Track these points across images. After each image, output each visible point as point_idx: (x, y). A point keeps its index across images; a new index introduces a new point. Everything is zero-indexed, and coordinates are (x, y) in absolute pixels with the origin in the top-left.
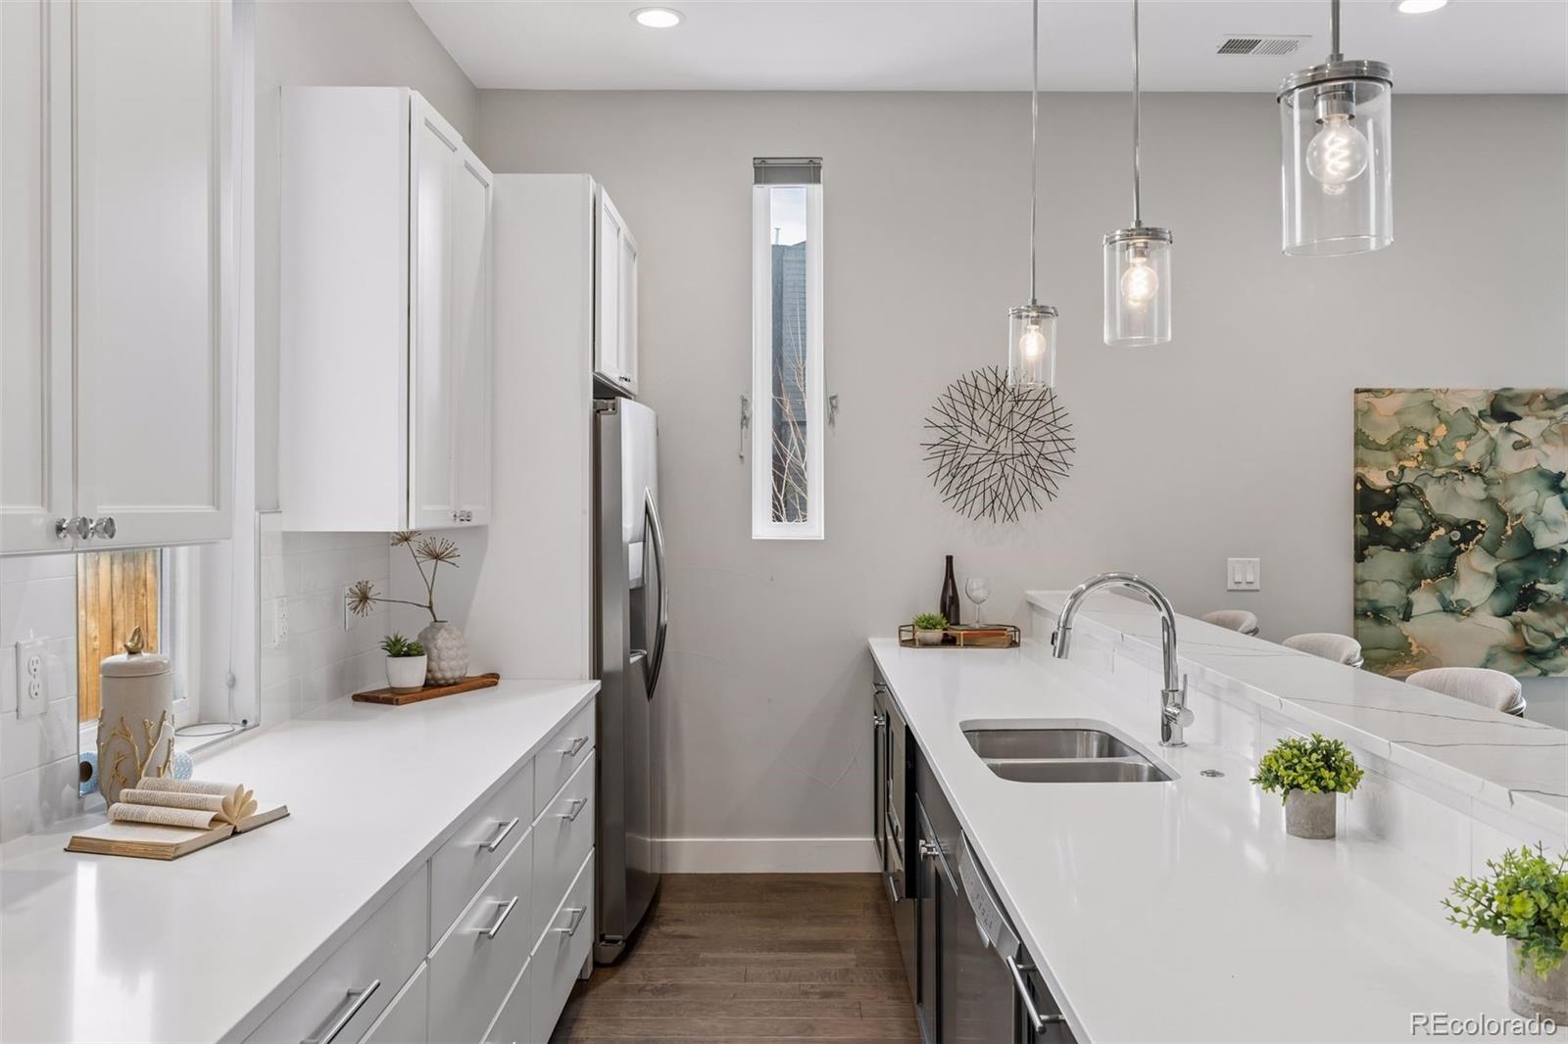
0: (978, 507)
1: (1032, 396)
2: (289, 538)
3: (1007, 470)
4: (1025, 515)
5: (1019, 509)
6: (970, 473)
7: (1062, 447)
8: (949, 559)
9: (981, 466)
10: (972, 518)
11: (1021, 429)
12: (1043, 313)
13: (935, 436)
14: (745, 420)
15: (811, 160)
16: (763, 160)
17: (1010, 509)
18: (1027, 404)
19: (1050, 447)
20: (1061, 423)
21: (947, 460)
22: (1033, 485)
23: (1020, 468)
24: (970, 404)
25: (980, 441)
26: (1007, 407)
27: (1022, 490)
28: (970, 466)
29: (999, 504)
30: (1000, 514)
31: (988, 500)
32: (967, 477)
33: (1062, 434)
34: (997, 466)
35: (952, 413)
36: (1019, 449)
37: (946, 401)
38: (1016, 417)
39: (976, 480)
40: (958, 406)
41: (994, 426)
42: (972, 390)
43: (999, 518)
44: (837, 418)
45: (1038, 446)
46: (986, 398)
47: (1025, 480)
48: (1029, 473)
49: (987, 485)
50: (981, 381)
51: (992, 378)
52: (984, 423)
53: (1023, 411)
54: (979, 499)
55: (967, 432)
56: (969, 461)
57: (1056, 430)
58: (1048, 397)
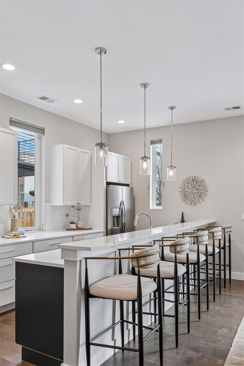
0: (189, 203)
1: (200, 181)
2: (52, 206)
3: (195, 196)
4: (198, 205)
5: (197, 203)
6: (187, 196)
7: (206, 191)
8: (183, 213)
9: (190, 195)
10: (188, 205)
11: (197, 188)
12: (173, 168)
13: (181, 189)
14: (149, 188)
15: (160, 139)
16: (152, 140)
17: (195, 204)
18: (199, 183)
19: (203, 191)
20: (205, 186)
21: (183, 194)
22: (199, 199)
23: (197, 195)
24: (187, 183)
25: (189, 190)
26: (195, 183)
27: (197, 200)
28: (187, 195)
29: (193, 203)
30: (193, 204)
31: (191, 202)
32: (187, 197)
33: (205, 189)
34: (193, 195)
35: (184, 185)
36: (197, 192)
37: (183, 183)
38: (196, 186)
39: (188, 198)
40: (185, 184)
41: (192, 187)
42: (188, 180)
43: (193, 205)
44: (164, 187)
45: (201, 191)
46: (191, 182)
47: (198, 198)
48: (199, 196)
49: (191, 199)
50: (190, 179)
51: (192, 178)
52: (190, 187)
53: (197, 184)
54: (189, 202)
55: (187, 188)
56: (187, 194)
57: (205, 188)
58: (203, 181)
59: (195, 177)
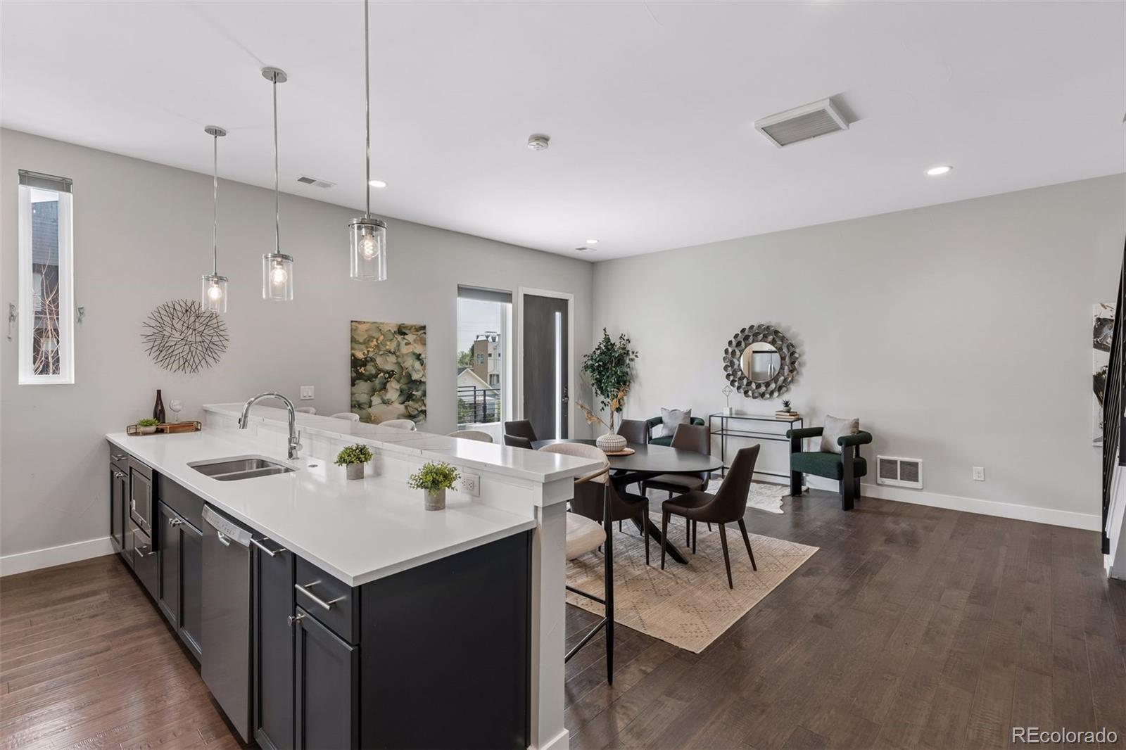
0: (175, 366)
1: (206, 315)
3: (192, 348)
4: (203, 370)
5: (199, 367)
6: (171, 350)
7: (222, 339)
8: (159, 392)
9: (177, 346)
10: (172, 371)
11: (200, 330)
12: (220, 280)
13: (150, 331)
15: (63, 178)
16: (25, 172)
17: (194, 367)
18: (203, 319)
19: (215, 339)
20: (221, 328)
21: (157, 343)
22: (206, 356)
23: (200, 348)
24: (171, 316)
25: (177, 335)
26: (192, 319)
27: (201, 358)
28: (171, 346)
29: (187, 364)
30: (188, 369)
31: (182, 363)
32: (169, 351)
33: (222, 333)
34: (187, 347)
35: (160, 320)
36: (199, 339)
37: (156, 314)
38: (197, 324)
39: (174, 353)
40: (164, 317)
41: (184, 328)
42: (172, 310)
43: (188, 371)
44: (83, 320)
45: (209, 338)
46: (180, 315)
47: (202, 353)
48: (205, 350)
49: (181, 355)
50: (177, 307)
51: (184, 305)
52: (179, 326)
53: (201, 321)
54: (177, 362)
55: (169, 330)
56: (170, 344)
57: (219, 331)
58: (214, 316)
59: (193, 303)
